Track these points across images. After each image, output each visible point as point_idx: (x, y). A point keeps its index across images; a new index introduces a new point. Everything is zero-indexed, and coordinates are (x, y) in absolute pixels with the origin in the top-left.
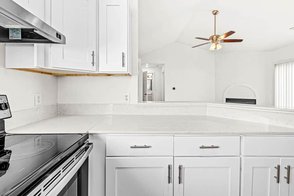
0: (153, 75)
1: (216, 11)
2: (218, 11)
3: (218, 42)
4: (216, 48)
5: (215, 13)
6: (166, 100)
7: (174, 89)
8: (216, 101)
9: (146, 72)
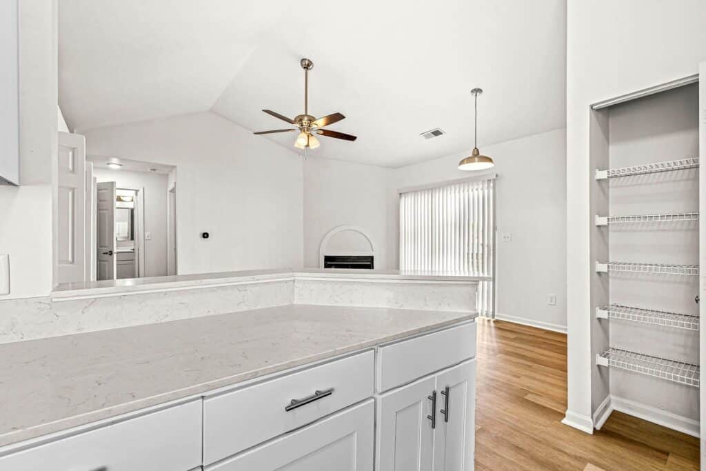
0: (136, 194)
1: (309, 61)
2: (312, 63)
3: (314, 133)
4: (308, 146)
5: (307, 65)
6: (180, 273)
7: (205, 235)
8: (307, 268)
9: (112, 183)
